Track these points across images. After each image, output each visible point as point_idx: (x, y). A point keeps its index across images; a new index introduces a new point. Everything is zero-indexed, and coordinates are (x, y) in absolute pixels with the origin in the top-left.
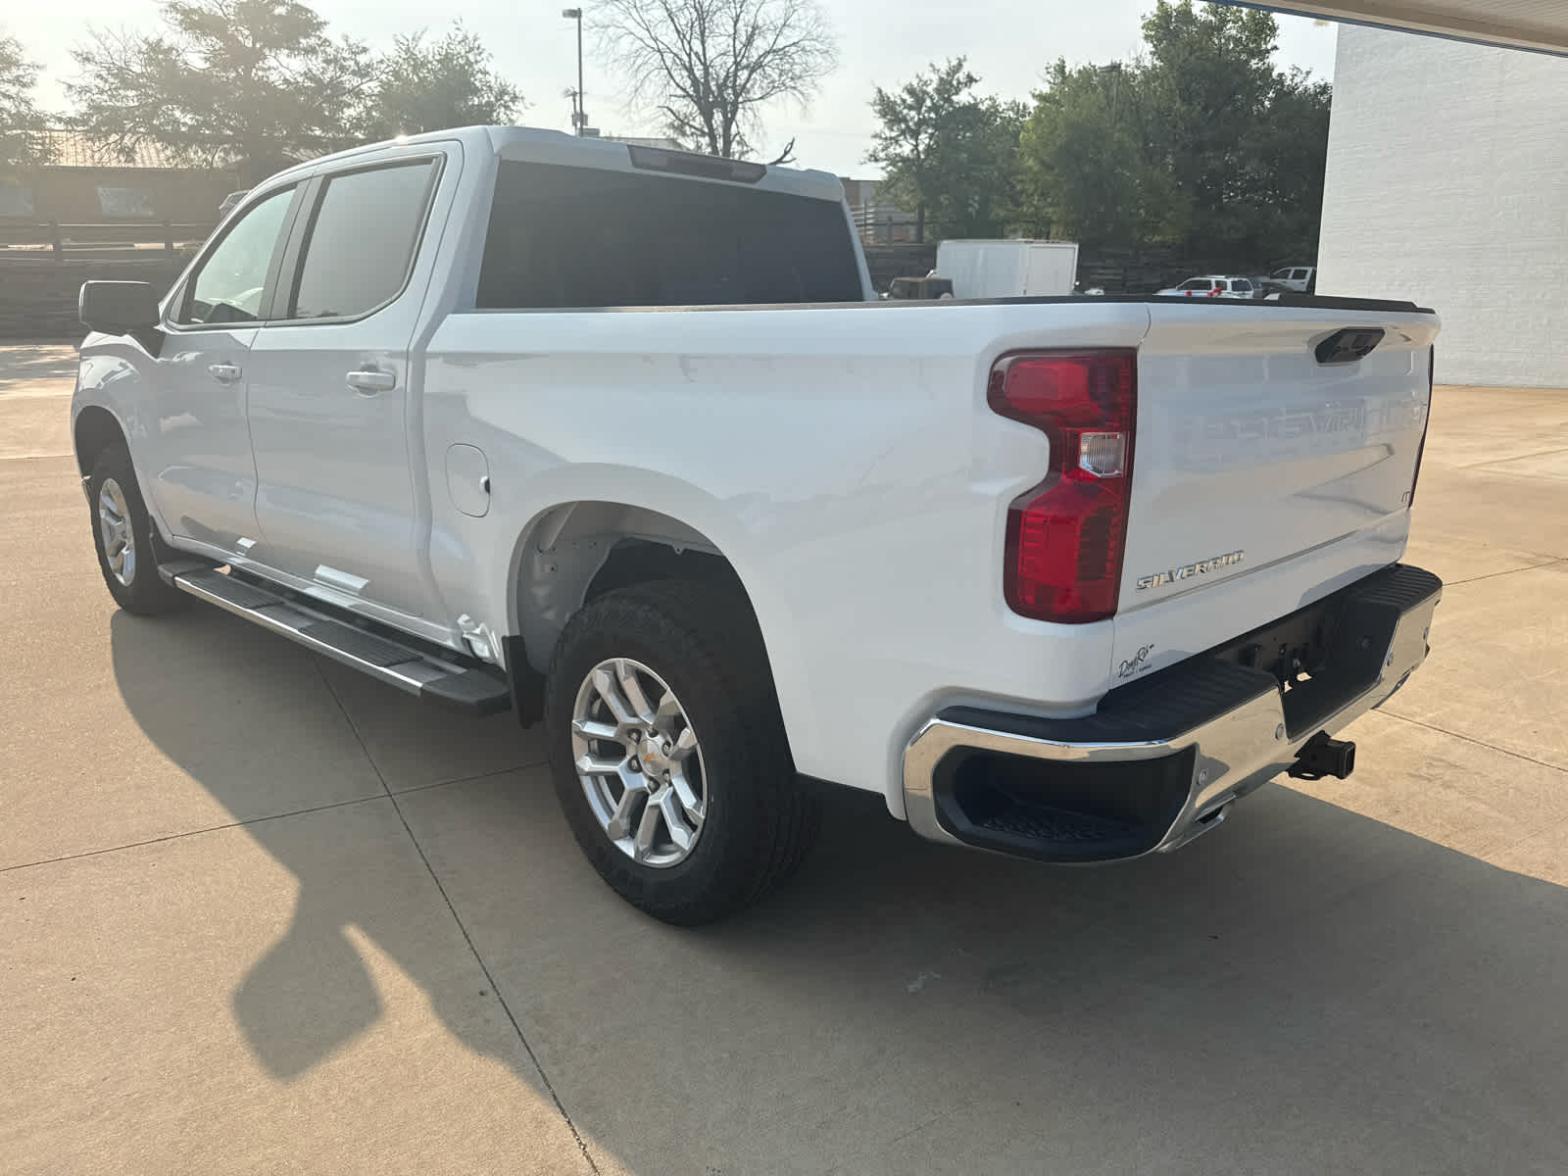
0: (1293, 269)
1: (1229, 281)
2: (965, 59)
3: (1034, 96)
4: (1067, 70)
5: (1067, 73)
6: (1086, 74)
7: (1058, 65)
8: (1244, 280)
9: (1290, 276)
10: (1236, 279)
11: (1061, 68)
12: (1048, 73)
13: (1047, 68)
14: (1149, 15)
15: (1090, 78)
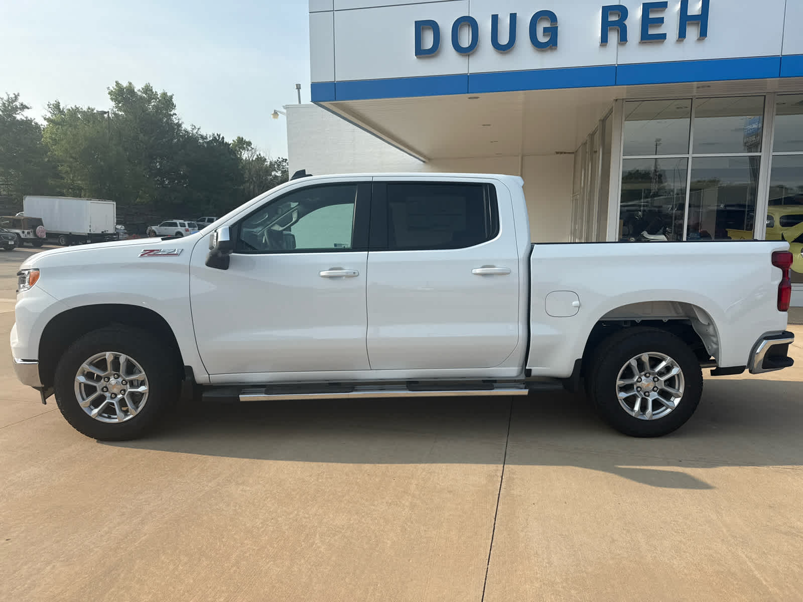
0: (207, 218)
1: (186, 223)
2: (18, 95)
3: (45, 119)
4: (61, 107)
5: (62, 109)
6: (74, 112)
7: (55, 104)
8: (193, 222)
9: (206, 221)
10: (189, 222)
11: (57, 106)
12: (49, 107)
13: (48, 105)
14: (111, 88)
15: (75, 114)
